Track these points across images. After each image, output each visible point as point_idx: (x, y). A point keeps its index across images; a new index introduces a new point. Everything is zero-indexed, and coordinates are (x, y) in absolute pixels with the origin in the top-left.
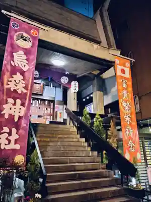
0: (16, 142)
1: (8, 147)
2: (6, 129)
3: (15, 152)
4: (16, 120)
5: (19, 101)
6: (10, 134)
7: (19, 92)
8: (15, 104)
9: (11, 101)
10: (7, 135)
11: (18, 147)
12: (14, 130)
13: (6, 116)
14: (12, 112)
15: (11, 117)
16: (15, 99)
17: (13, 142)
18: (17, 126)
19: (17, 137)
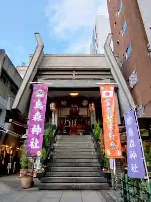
0: (38, 145)
1: (34, 148)
2: (33, 139)
3: (37, 150)
4: (37, 135)
5: (38, 126)
6: (35, 141)
7: (39, 120)
8: (37, 127)
9: (35, 126)
10: (33, 142)
11: (38, 147)
12: (37, 140)
13: (33, 134)
14: (35, 131)
15: (35, 133)
16: (37, 125)
17: (36, 144)
18: (38, 137)
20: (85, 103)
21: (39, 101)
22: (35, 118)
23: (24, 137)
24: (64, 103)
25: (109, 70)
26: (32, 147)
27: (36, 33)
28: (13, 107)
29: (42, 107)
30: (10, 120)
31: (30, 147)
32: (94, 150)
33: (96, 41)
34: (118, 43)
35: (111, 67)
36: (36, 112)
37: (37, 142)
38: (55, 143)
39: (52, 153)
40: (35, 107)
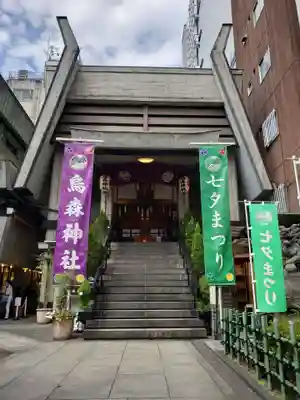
0: (77, 263)
1: (70, 268)
2: (67, 252)
4: (75, 243)
5: (77, 225)
6: (70, 256)
7: (77, 216)
8: (73, 228)
9: (70, 226)
11: (78, 267)
12: (74, 252)
13: (66, 241)
14: (70, 236)
15: (71, 240)
16: (74, 223)
17: (74, 263)
18: (77, 248)
19: (78, 258)
20: (168, 177)
21: (77, 176)
22: (69, 212)
23: (41, 246)
24: (124, 175)
25: (221, 107)
26: (65, 267)
27: (59, 18)
28: (17, 185)
29: (84, 188)
30: (10, 211)
31: (62, 267)
32: (184, 272)
33: (197, 21)
34: (244, 39)
35: (224, 100)
36: (73, 200)
37: (75, 257)
38: (108, 257)
39: (104, 278)
40: (69, 190)
